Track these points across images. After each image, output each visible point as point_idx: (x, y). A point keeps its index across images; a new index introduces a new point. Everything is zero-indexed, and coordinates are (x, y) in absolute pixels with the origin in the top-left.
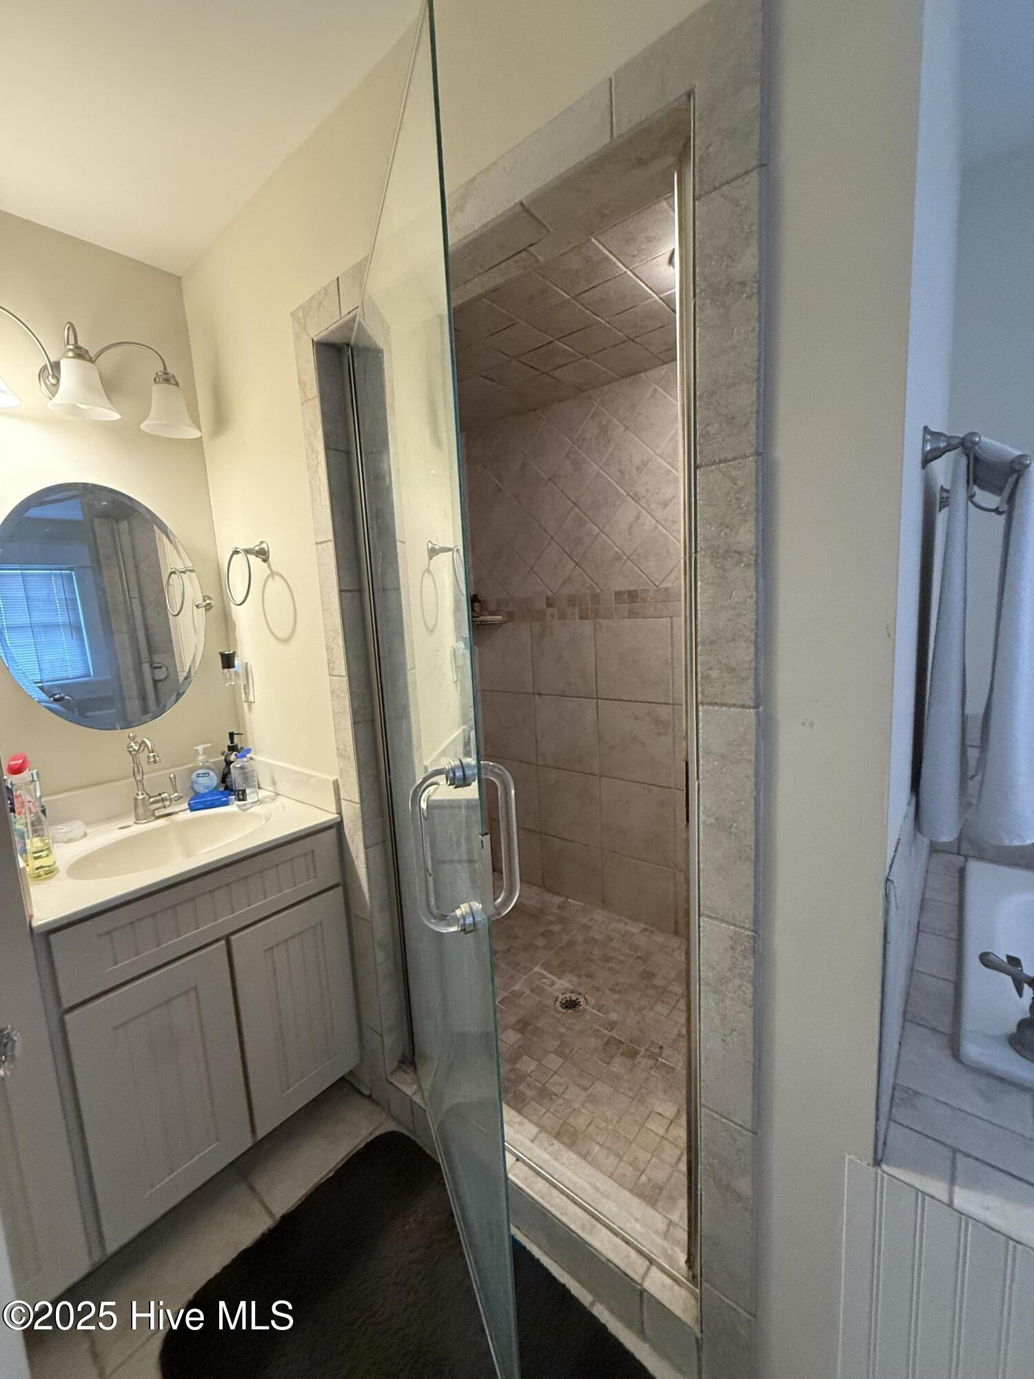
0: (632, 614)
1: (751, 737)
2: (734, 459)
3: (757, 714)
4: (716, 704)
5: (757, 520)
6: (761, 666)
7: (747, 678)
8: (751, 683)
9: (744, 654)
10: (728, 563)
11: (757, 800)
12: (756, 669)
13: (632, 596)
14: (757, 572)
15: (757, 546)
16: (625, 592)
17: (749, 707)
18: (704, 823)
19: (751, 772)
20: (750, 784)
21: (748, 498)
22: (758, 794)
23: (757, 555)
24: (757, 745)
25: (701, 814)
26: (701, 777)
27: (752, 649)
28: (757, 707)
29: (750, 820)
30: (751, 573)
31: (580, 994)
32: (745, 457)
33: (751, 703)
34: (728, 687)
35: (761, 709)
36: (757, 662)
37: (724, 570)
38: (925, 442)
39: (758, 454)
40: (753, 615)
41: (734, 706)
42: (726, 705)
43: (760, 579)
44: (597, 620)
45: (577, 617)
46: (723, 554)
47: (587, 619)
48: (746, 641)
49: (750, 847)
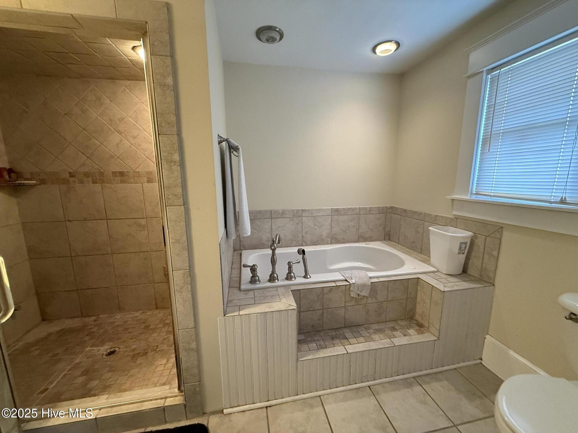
0: (122, 182)
1: (183, 214)
2: (171, 135)
3: (185, 207)
4: (172, 206)
5: (179, 153)
6: (184, 194)
7: (180, 197)
8: (182, 199)
9: (179, 190)
10: (172, 164)
11: (187, 232)
12: (183, 195)
13: (122, 174)
14: (180, 167)
15: (180, 160)
16: (117, 172)
17: (182, 206)
18: (172, 242)
19: (184, 224)
20: (184, 228)
21: (176, 146)
22: (187, 230)
23: (180, 163)
24: (185, 216)
25: (170, 240)
26: (169, 228)
27: (181, 189)
28: (184, 205)
29: (185, 239)
30: (179, 168)
31: (115, 347)
32: (174, 135)
33: (182, 204)
34: (175, 200)
35: (185, 206)
36: (183, 193)
37: (171, 166)
38: (218, 138)
39: (178, 135)
40: (180, 180)
41: (177, 206)
42: (175, 206)
43: (182, 170)
44: (103, 184)
45: (91, 182)
46: (170, 162)
47: (97, 183)
48: (179, 187)
49: (186, 246)
